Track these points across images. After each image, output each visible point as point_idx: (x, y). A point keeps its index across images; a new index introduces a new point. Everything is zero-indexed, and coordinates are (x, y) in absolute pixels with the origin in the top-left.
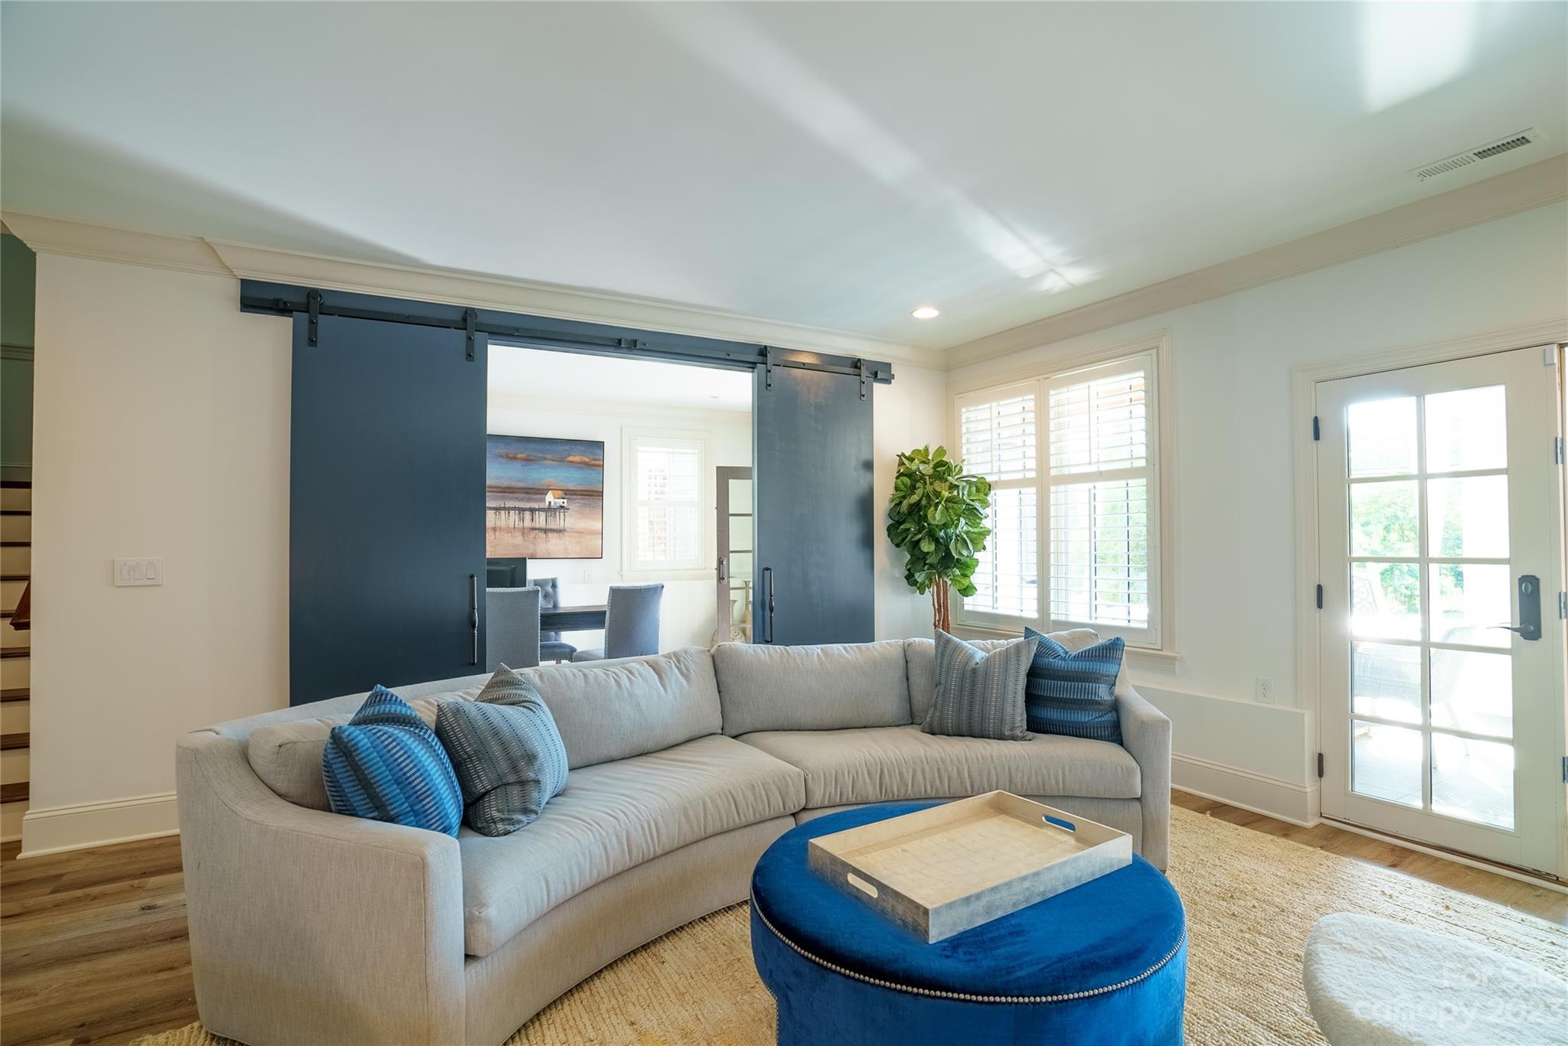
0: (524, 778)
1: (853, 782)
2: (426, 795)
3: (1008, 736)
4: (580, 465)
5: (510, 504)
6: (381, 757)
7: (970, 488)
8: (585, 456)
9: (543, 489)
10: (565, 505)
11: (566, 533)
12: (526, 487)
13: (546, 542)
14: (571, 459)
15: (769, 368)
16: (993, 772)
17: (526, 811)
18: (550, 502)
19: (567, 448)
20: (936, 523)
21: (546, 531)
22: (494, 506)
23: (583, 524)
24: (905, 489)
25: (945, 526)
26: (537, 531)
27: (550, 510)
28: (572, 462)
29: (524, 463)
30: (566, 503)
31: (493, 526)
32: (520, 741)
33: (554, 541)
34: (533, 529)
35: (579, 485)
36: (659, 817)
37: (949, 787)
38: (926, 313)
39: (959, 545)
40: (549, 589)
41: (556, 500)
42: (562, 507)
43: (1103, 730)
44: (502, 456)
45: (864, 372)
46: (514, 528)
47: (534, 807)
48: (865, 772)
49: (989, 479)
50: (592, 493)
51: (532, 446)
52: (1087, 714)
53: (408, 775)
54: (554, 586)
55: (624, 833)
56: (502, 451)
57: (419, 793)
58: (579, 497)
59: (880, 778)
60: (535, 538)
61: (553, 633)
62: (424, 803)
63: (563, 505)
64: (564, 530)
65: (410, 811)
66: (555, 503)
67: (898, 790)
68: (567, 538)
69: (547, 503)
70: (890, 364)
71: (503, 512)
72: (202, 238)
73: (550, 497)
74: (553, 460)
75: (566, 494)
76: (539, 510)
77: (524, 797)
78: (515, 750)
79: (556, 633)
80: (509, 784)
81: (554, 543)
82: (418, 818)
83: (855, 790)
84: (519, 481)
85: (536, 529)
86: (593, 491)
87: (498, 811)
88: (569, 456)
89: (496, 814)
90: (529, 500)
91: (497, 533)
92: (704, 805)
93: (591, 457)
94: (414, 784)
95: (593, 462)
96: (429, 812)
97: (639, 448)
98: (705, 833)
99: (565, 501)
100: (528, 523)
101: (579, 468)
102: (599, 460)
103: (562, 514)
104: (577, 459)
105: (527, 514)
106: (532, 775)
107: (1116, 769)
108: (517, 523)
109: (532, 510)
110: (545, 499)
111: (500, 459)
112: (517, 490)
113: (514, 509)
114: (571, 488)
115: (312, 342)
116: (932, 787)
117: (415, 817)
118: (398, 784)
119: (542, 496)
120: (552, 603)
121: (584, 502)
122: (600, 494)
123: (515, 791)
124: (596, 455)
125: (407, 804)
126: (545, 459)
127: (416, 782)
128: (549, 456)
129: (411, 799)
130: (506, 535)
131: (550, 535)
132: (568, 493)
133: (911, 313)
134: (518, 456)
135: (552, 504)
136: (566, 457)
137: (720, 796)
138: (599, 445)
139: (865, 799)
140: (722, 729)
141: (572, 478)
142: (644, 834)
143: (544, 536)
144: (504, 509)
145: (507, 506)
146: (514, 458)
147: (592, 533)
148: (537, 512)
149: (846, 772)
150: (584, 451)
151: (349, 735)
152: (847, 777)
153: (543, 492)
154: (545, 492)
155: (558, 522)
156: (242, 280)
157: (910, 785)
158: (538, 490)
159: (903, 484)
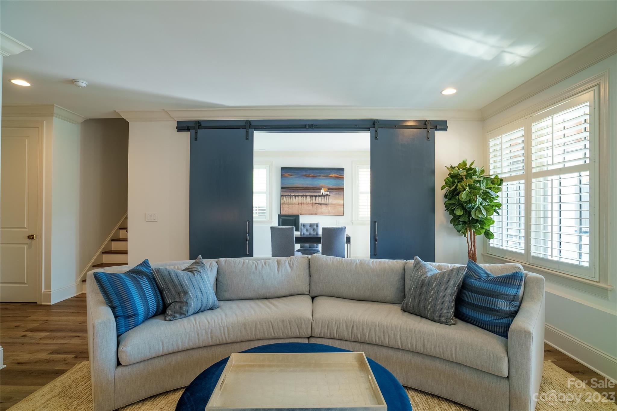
0: (181, 300)
1: (337, 328)
2: (127, 301)
3: (437, 320)
4: (334, 178)
5: (307, 194)
6: (111, 285)
7: (487, 181)
8: (336, 174)
9: (320, 188)
10: (329, 194)
11: (329, 205)
12: (314, 187)
13: (321, 208)
14: (331, 175)
15: (376, 130)
16: (414, 339)
17: (181, 313)
18: (323, 193)
19: (329, 171)
20: (464, 200)
21: (321, 204)
22: (301, 195)
23: (335, 202)
24: (450, 183)
25: (470, 201)
26: (318, 204)
27: (322, 196)
28: (331, 177)
29: (312, 178)
30: (329, 193)
31: (301, 202)
32: (181, 286)
33: (324, 208)
34: (316, 203)
35: (334, 186)
36: (231, 327)
37: (389, 342)
38: (450, 91)
39: (477, 212)
40: (315, 227)
41: (325, 192)
42: (327, 195)
43: (498, 328)
44: (304, 176)
45: (429, 126)
46: (309, 203)
47: (184, 312)
48: (345, 325)
49: (500, 176)
50: (339, 189)
51: (315, 171)
52: (488, 316)
53: (121, 292)
54: (317, 226)
55: (210, 330)
56: (304, 174)
57: (124, 300)
58: (334, 191)
59: (352, 329)
60: (317, 207)
61: (316, 245)
62: (125, 303)
63: (328, 194)
64: (328, 204)
65: (119, 306)
66: (325, 193)
67: (361, 337)
68: (330, 207)
69: (321, 193)
70: (446, 121)
71: (304, 197)
72: (164, 110)
73: (322, 191)
74: (323, 176)
75: (329, 190)
76: (318, 196)
77: (181, 308)
78: (179, 289)
79: (317, 244)
80: (176, 302)
81: (324, 209)
82: (122, 309)
83: (338, 332)
84: (310, 185)
85: (317, 204)
86: (340, 188)
87: (171, 311)
88: (330, 174)
89: (170, 312)
90: (314, 192)
91: (303, 205)
92: (256, 325)
93: (339, 174)
94: (122, 296)
95: (340, 176)
96: (128, 307)
97: (360, 170)
98: (255, 337)
99: (329, 192)
100: (314, 201)
101: (334, 179)
102: (342, 175)
103: (327, 198)
104: (333, 175)
105: (314, 198)
106: (184, 300)
107: (490, 355)
108: (310, 201)
109: (316, 196)
110: (320, 192)
111: (303, 177)
112: (310, 189)
113: (309, 196)
114: (331, 187)
115: (196, 139)
116: (379, 340)
117: (122, 308)
118: (116, 295)
119: (319, 191)
120: (316, 233)
121: (336, 192)
122: (342, 189)
123: (178, 305)
124: (341, 173)
125: (119, 303)
126: (321, 176)
127: (123, 296)
128: (322, 175)
129: (121, 301)
130: (306, 206)
131: (323, 206)
132: (330, 189)
133: (441, 92)
134: (310, 175)
135: (323, 194)
136: (329, 175)
137: (265, 323)
138: (343, 169)
139: (343, 338)
140: (309, 292)
141: (331, 183)
142: (221, 332)
143: (320, 206)
144: (305, 196)
145: (306, 195)
146: (309, 176)
147: (340, 205)
148: (317, 197)
149: (334, 323)
150: (336, 172)
151: (99, 275)
152: (334, 326)
153: (320, 189)
154: (321, 189)
155: (326, 200)
156: (178, 121)
157: (367, 336)
158: (318, 188)
159: (449, 181)
